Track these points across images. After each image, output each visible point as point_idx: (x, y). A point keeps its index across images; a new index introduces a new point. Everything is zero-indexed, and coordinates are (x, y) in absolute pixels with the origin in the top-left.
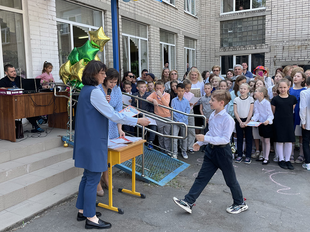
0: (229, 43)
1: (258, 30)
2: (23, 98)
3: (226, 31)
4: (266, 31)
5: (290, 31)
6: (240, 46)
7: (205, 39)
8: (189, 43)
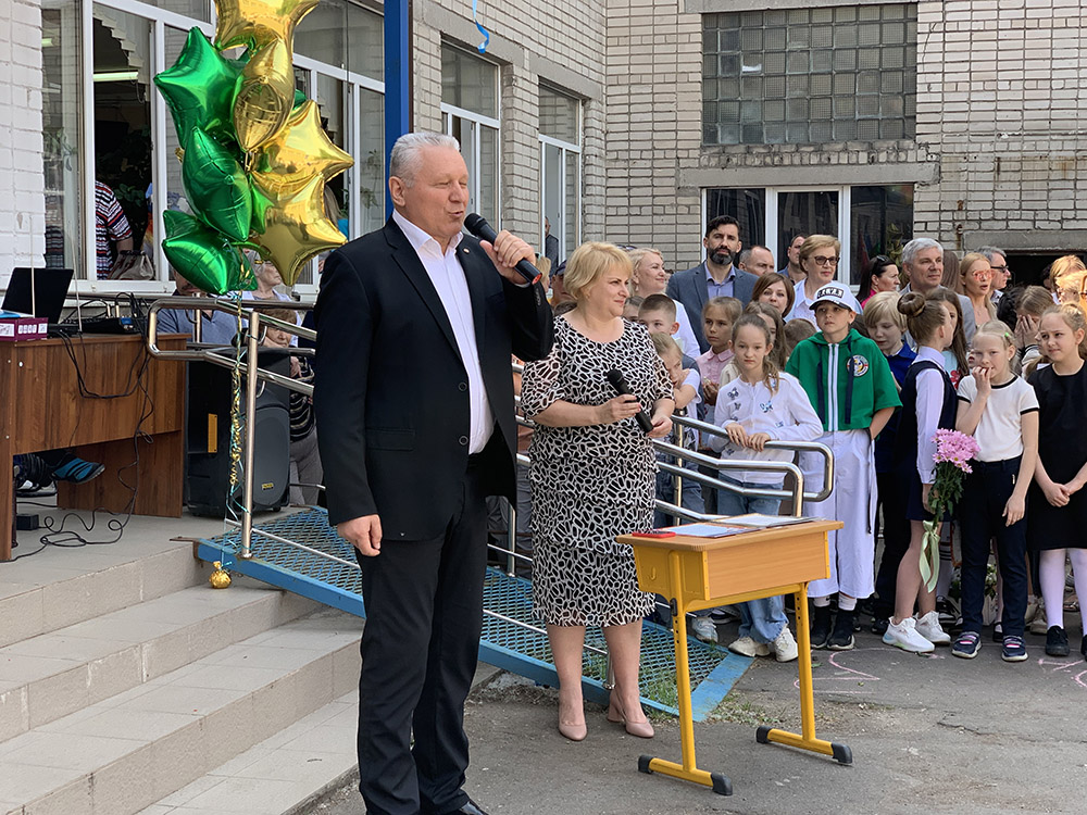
0: (745, 127)
1: (881, 72)
4: (920, 79)
5: (1028, 85)
6: (798, 146)
7: (625, 99)
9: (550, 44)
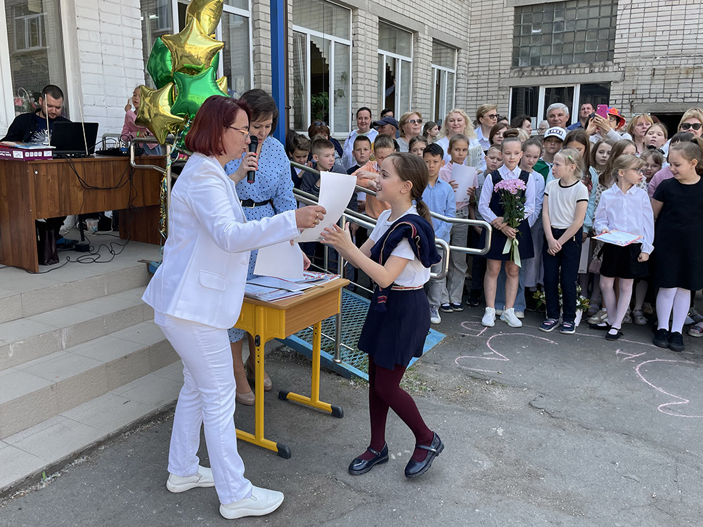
0: (532, 58)
1: (598, 30)
2: (54, 169)
3: (528, 29)
4: (617, 32)
5: (671, 33)
6: (556, 66)
7: (478, 48)
8: (443, 55)
9: (440, 23)
